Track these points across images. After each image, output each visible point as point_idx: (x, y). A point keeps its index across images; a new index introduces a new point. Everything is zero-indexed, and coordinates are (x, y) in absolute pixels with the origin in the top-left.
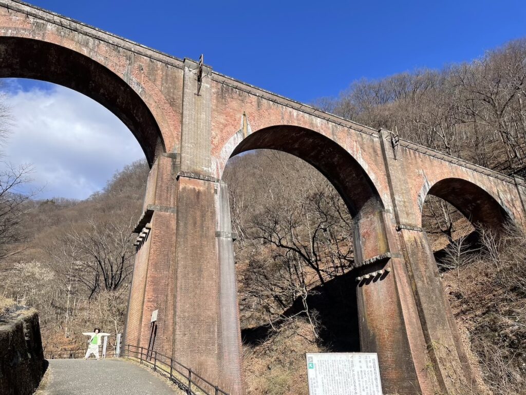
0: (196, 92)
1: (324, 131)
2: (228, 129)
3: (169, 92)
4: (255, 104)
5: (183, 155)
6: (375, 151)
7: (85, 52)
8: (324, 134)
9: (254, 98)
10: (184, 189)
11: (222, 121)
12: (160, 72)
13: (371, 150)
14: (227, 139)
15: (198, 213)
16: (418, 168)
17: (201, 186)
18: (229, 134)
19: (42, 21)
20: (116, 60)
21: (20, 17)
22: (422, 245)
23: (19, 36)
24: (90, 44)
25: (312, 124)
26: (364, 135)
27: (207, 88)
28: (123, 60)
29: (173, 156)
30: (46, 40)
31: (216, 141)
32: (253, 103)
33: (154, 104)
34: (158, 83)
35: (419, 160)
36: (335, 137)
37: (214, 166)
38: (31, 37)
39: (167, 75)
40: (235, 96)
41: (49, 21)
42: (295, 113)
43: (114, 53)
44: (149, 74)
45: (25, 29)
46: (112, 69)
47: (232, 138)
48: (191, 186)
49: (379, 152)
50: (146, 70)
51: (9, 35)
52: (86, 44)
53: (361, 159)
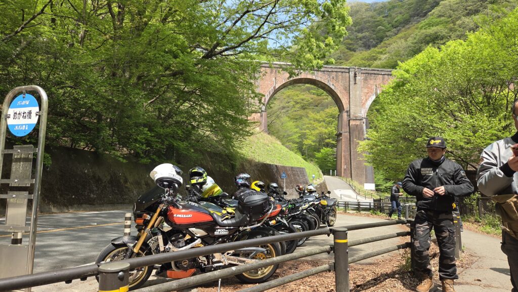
0: (354, 82)
2: (368, 94)
3: (344, 85)
4: (381, 79)
5: (351, 111)
7: (314, 78)
10: (352, 125)
11: (366, 91)
12: (340, 77)
14: (368, 99)
15: (357, 133)
17: (358, 123)
18: (369, 97)
20: (324, 77)
27: (359, 79)
28: (327, 77)
29: (347, 112)
31: (363, 101)
33: (339, 91)
34: (340, 82)
37: (363, 112)
39: (343, 77)
40: (372, 78)
43: (323, 75)
44: (337, 79)
47: (370, 99)
48: (354, 123)
50: (335, 78)
52: (314, 74)
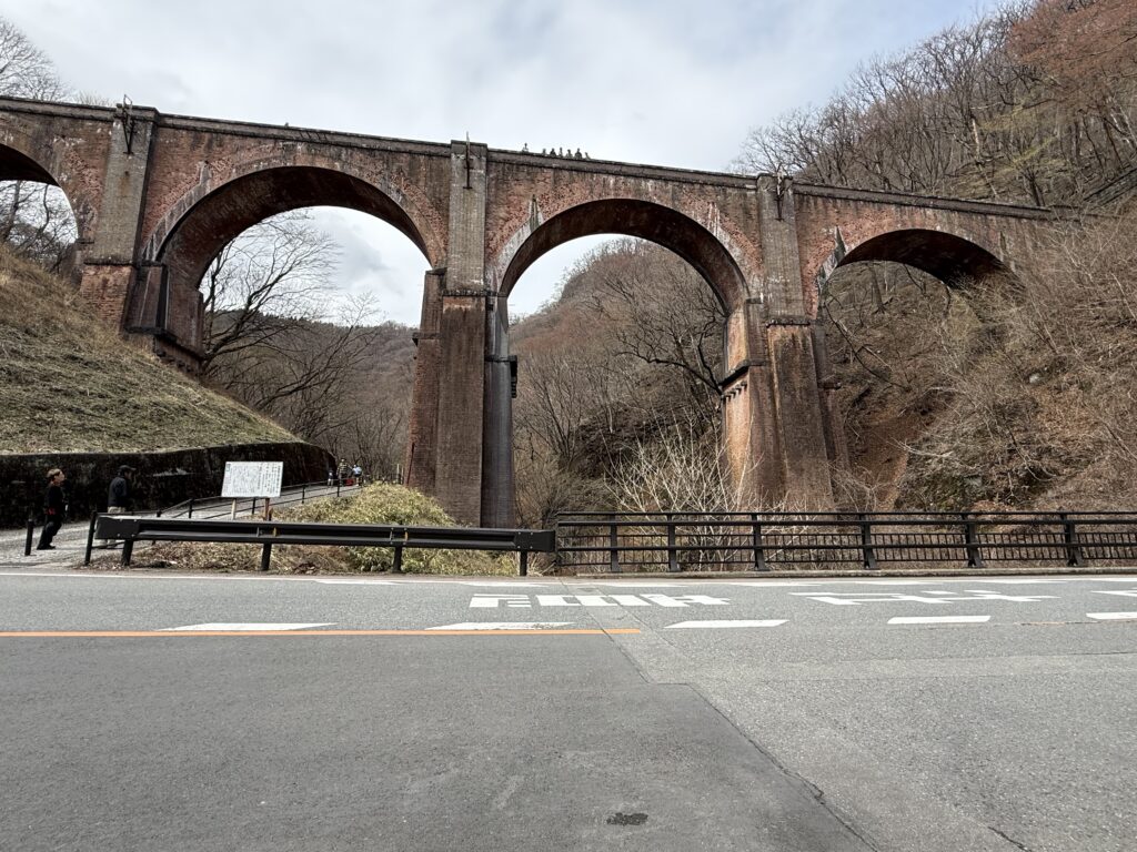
0: (465, 184)
1: (659, 198)
2: (510, 224)
3: (435, 191)
4: (551, 181)
5: (450, 269)
6: (747, 212)
7: (338, 167)
8: (657, 202)
9: (550, 173)
10: (448, 311)
13: (740, 212)
16: (827, 227)
17: (469, 305)
18: (512, 231)
19: (291, 143)
20: (371, 168)
21: (271, 144)
22: (804, 345)
23: (271, 167)
24: (343, 156)
25: (638, 191)
26: (729, 191)
27: (480, 176)
28: (380, 166)
30: (298, 165)
32: (547, 180)
33: (416, 212)
34: (421, 183)
35: (832, 213)
36: (676, 203)
38: (282, 165)
39: (431, 170)
40: (521, 176)
41: (297, 140)
42: (612, 180)
43: (370, 159)
44: (410, 174)
45: (275, 158)
46: (367, 180)
47: (516, 236)
48: (457, 306)
49: (754, 213)
50: (406, 170)
51: (261, 168)
52: (339, 158)
53: (719, 229)
